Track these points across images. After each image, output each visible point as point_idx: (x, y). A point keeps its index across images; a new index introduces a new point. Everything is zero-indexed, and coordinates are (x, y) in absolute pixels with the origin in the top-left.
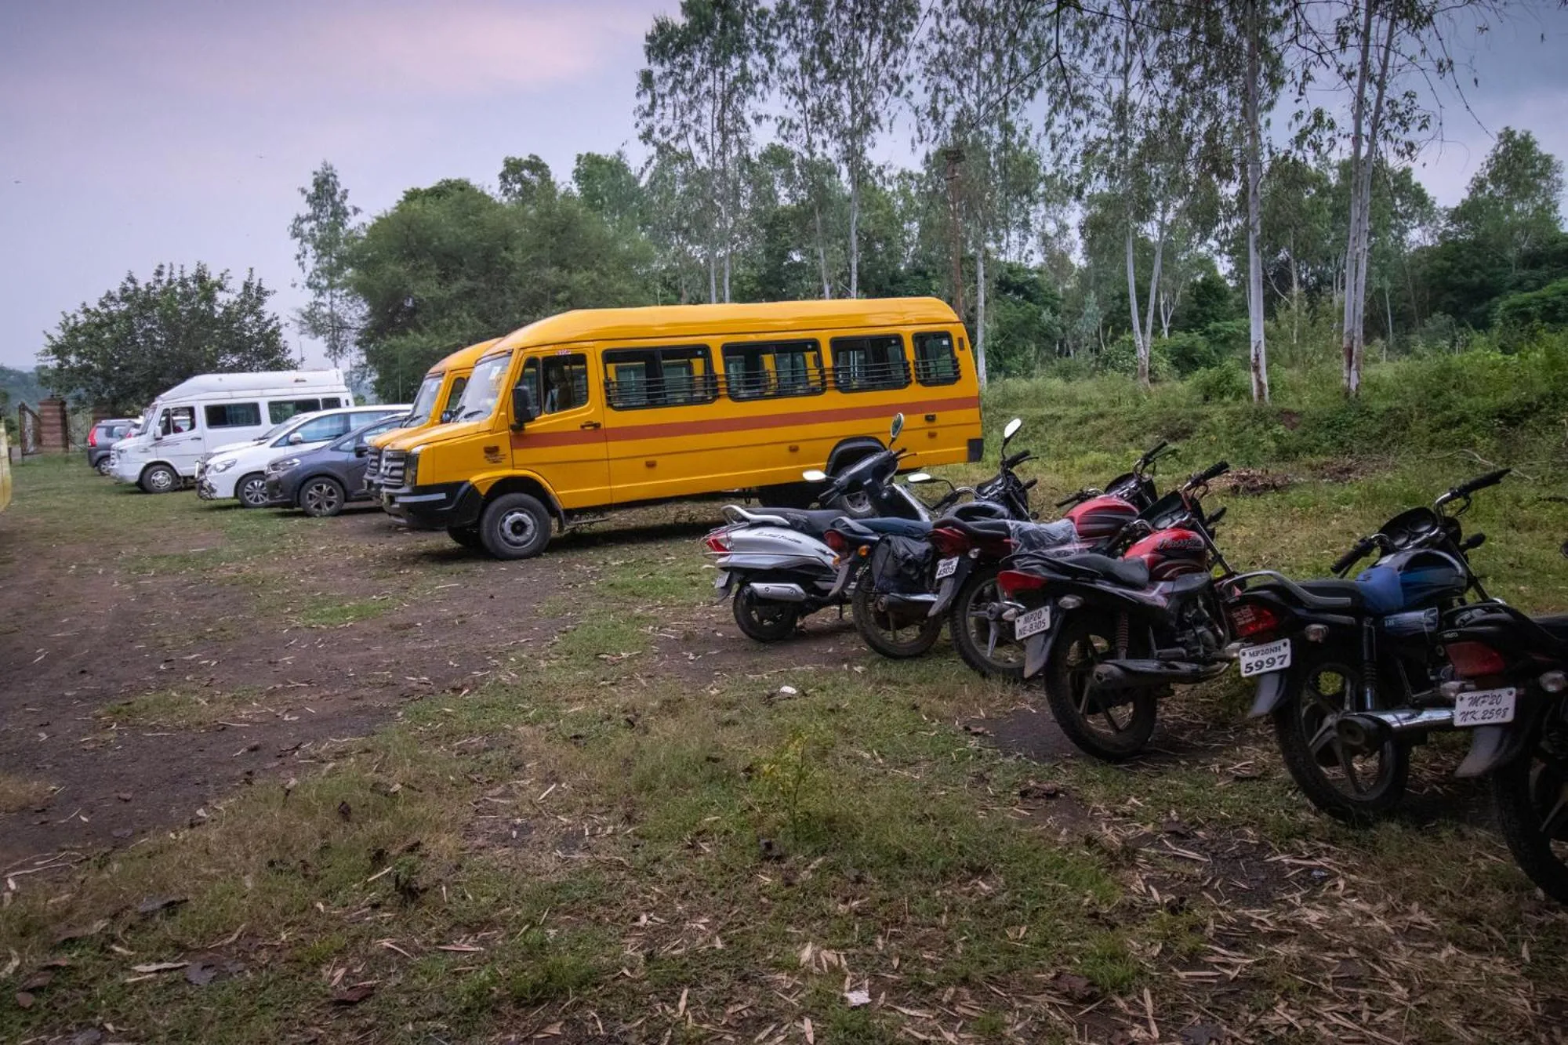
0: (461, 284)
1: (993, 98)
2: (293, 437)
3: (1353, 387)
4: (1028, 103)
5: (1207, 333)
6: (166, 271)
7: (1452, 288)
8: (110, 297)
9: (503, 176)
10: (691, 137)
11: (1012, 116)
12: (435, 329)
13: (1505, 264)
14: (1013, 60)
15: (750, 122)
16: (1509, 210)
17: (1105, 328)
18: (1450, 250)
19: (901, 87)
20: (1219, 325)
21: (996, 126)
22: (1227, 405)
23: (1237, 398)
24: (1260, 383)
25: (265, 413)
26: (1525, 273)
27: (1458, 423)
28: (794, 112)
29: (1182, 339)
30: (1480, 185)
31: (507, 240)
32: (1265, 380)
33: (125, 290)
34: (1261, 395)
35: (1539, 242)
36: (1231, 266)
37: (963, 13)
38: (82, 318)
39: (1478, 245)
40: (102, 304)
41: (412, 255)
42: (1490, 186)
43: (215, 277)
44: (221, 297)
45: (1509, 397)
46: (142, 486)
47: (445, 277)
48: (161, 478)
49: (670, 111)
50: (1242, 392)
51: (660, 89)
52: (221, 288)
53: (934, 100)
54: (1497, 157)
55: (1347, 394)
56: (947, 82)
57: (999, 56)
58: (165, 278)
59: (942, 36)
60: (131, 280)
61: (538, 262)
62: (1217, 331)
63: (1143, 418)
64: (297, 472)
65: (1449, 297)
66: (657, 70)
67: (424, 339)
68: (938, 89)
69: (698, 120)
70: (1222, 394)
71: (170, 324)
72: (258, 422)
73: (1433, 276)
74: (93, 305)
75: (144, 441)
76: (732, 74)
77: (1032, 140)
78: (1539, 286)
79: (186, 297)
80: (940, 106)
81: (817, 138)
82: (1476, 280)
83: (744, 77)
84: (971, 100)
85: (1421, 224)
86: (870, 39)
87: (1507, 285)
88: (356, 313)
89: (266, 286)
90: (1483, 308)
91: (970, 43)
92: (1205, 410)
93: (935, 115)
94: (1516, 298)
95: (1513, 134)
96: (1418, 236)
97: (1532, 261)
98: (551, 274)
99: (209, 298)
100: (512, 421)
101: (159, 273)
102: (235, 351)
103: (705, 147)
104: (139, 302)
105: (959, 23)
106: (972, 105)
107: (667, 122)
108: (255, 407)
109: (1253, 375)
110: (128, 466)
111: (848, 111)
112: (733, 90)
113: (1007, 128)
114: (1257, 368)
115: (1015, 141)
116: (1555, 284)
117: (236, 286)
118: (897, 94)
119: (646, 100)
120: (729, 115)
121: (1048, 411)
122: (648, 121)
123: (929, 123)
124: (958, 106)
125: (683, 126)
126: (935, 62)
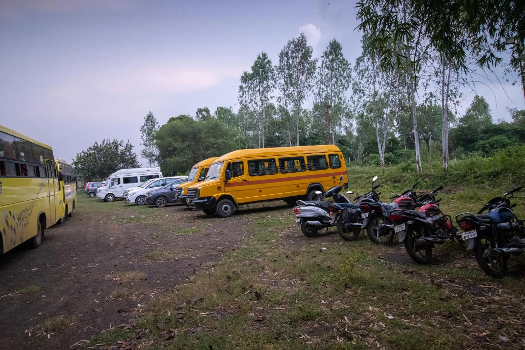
0: (187, 143)
1: (336, 90)
2: (151, 186)
3: (446, 167)
4: (345, 92)
5: (394, 153)
6: (106, 141)
7: (463, 140)
8: (90, 148)
9: (197, 113)
10: (253, 102)
11: (341, 95)
12: (180, 156)
13: (477, 132)
14: (341, 81)
15: (269, 98)
16: (477, 118)
17: (364, 152)
18: (461, 129)
19: (311, 89)
20: (397, 151)
21: (337, 98)
22: (409, 173)
23: (412, 171)
24: (419, 167)
25: (139, 179)
26: (483, 135)
27: (478, 177)
28: (281, 94)
29: (388, 155)
30: (469, 111)
31: (200, 131)
32: (421, 166)
33: (94, 146)
34: (420, 170)
35: (487, 127)
36: (399, 135)
37: (328, 68)
38: (82, 154)
39: (469, 128)
40: (88, 150)
41: (174, 136)
42: (472, 111)
43: (119, 143)
44: (120, 148)
45: (492, 170)
46: (105, 200)
47: (183, 141)
48: (111, 198)
49: (247, 96)
50: (413, 170)
51: (244, 90)
52: (121, 145)
53: (319, 91)
54: (474, 103)
55: (445, 170)
56: (323, 86)
57: (337, 79)
58: (105, 143)
59: (321, 74)
60: (96, 143)
61: (208, 137)
62: (397, 153)
63: (386, 177)
64: (155, 195)
65: (462, 142)
66: (244, 85)
67: (177, 158)
68: (320, 88)
69: (255, 98)
70: (407, 170)
71: (105, 156)
72: (137, 182)
73: (457, 136)
74: (85, 151)
75: (106, 187)
76: (264, 86)
77: (347, 101)
78: (488, 139)
79: (111, 148)
80: (321, 93)
81: (288, 102)
82: (469, 137)
83: (268, 86)
84: (329, 91)
85: (452, 122)
86: (302, 75)
87: (479, 139)
88: (156, 152)
89: (132, 145)
90: (472, 145)
91: (329, 76)
92: (403, 175)
93: (319, 94)
94: (481, 142)
95: (478, 97)
96: (451, 125)
97: (485, 132)
98: (212, 140)
99: (117, 149)
100: (224, 180)
101: (104, 142)
102: (123, 163)
103: (257, 105)
104: (98, 149)
105: (326, 70)
106: (330, 92)
107: (247, 99)
108: (136, 178)
109: (417, 165)
110: (102, 195)
111: (296, 94)
112: (265, 89)
113: (341, 99)
114: (418, 163)
115: (342, 102)
116: (493, 138)
117: (124, 145)
118: (310, 90)
119: (241, 93)
120: (263, 97)
121: (357, 176)
122: (242, 99)
123: (318, 97)
124: (326, 93)
125: (251, 100)
126: (319, 81)
